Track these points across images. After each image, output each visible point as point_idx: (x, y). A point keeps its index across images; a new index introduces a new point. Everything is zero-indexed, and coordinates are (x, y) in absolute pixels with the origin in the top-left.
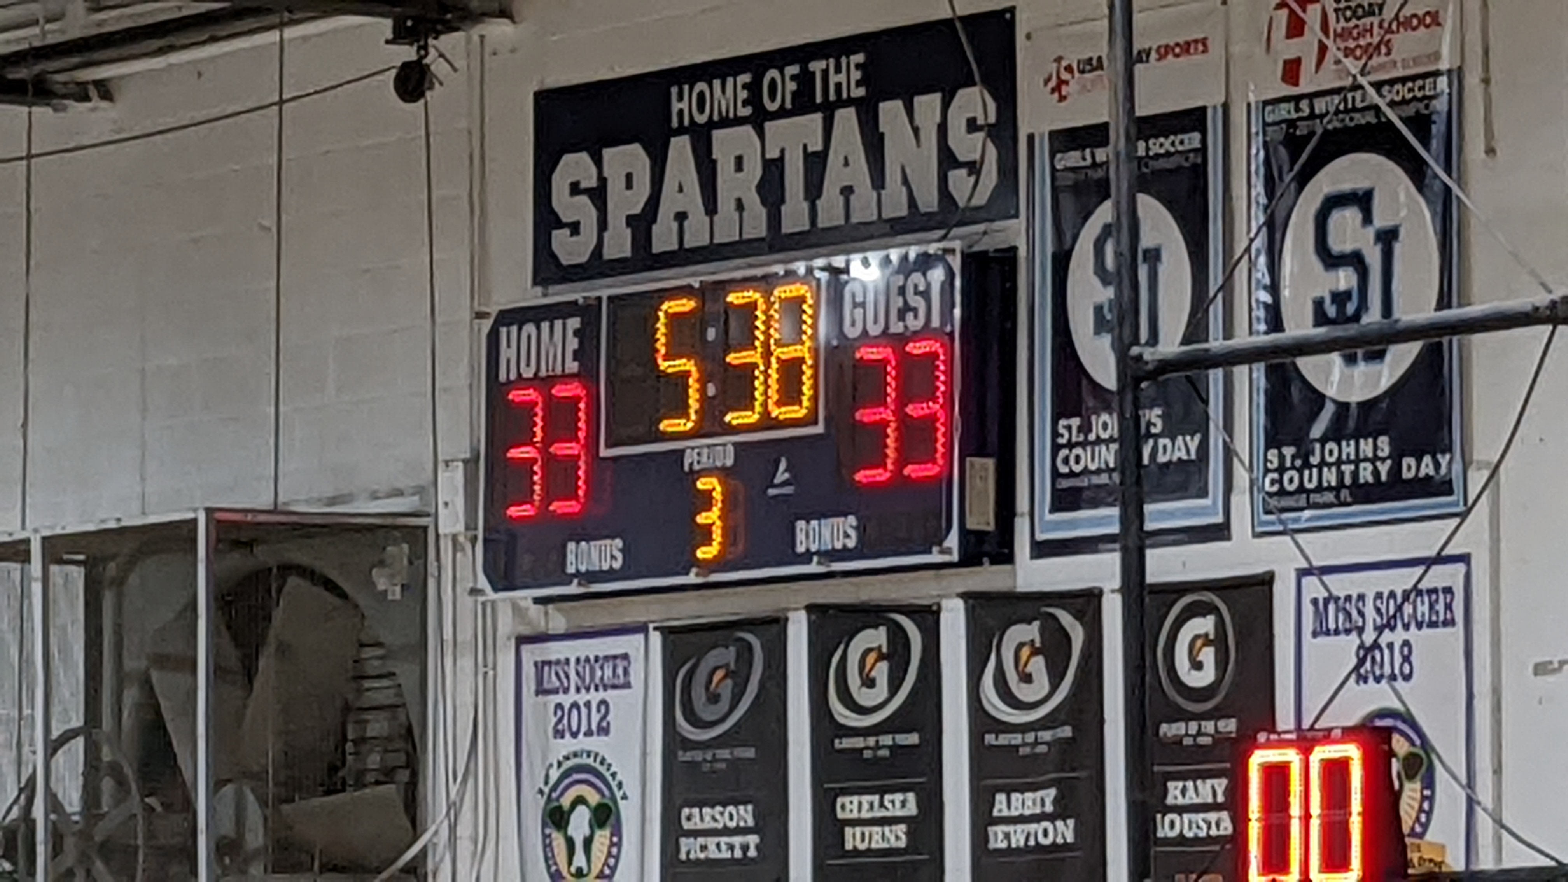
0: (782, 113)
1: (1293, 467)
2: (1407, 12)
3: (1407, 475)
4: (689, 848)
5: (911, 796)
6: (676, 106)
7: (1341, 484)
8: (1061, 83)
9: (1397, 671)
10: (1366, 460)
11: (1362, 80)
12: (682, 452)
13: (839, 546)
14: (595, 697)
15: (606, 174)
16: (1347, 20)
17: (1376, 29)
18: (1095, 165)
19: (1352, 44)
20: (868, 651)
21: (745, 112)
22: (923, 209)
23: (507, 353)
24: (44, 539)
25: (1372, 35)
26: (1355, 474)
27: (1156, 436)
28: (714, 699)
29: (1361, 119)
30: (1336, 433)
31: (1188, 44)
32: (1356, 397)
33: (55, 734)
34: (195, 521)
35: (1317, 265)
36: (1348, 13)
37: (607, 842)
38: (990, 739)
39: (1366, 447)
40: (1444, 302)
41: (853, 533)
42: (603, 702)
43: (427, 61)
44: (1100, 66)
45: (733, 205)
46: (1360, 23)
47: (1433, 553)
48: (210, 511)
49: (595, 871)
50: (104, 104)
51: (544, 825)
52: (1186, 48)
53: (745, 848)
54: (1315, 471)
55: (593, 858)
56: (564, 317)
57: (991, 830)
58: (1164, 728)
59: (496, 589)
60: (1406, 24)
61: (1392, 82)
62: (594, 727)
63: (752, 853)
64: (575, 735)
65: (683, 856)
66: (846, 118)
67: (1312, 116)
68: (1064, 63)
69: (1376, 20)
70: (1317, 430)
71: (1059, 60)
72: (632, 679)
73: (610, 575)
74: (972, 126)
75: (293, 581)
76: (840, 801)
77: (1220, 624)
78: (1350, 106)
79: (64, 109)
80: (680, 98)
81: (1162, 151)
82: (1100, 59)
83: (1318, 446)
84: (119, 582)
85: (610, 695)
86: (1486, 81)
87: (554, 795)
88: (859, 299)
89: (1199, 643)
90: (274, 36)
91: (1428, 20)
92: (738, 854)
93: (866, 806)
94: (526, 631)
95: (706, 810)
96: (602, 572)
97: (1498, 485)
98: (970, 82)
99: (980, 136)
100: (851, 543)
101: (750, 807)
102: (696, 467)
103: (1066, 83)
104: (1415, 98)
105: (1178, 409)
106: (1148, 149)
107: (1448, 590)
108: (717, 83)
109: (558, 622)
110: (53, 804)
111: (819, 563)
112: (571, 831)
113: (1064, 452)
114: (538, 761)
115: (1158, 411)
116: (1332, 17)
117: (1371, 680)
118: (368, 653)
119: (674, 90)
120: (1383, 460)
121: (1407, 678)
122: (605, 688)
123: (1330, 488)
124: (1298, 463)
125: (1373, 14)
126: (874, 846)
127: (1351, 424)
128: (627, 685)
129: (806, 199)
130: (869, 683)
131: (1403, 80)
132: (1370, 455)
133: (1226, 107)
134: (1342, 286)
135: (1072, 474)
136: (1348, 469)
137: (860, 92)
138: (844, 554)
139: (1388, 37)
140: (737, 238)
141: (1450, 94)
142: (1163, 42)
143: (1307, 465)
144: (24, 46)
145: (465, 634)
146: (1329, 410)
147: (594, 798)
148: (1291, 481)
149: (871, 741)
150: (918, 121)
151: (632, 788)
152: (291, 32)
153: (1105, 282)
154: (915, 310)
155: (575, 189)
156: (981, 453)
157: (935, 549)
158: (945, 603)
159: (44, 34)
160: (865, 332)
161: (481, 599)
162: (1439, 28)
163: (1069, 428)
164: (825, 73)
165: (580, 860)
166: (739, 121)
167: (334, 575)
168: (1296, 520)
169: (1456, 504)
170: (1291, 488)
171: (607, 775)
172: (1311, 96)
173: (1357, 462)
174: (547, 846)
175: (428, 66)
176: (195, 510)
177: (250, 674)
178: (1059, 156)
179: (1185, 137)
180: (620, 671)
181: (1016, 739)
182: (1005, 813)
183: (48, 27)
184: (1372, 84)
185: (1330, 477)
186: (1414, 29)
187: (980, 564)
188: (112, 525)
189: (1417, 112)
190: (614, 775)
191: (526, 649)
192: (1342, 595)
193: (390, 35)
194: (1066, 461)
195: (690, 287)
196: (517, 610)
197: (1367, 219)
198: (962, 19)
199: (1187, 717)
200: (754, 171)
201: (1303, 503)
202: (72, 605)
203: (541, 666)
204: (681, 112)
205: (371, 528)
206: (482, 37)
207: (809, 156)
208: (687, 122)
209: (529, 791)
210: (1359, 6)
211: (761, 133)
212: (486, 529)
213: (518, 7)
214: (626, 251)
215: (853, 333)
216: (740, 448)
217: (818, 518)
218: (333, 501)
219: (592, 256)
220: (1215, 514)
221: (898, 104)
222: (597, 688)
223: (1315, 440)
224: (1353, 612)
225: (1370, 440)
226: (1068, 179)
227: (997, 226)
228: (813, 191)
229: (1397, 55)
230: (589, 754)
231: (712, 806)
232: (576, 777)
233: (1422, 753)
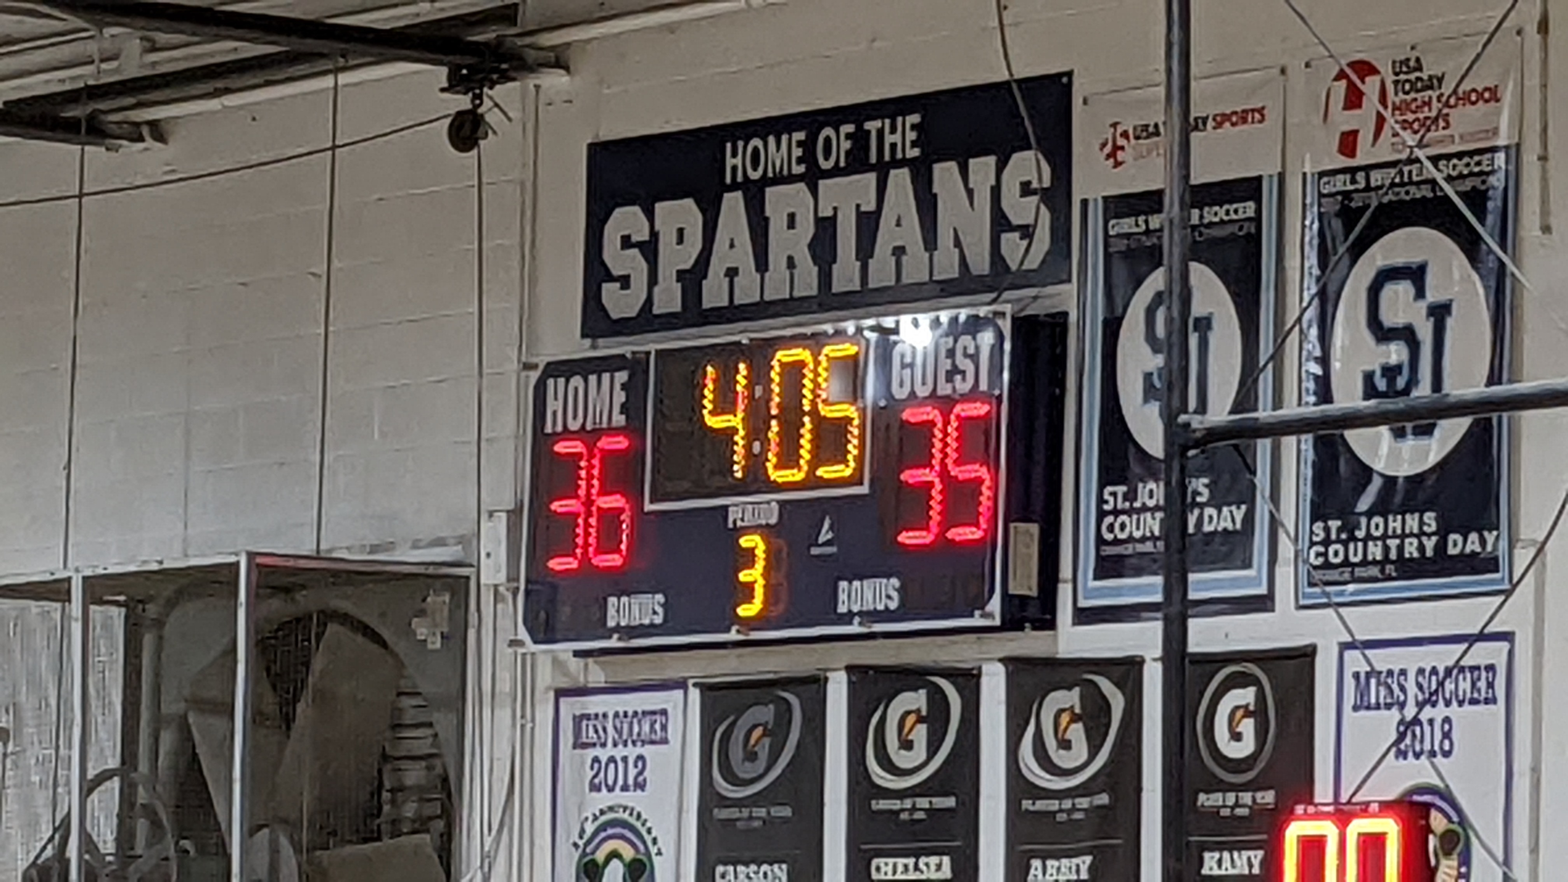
0: (836, 172)
1: (1339, 541)
2: (1466, 86)
3: (1452, 551)
5: (946, 860)
6: (730, 162)
7: (1386, 559)
8: (1117, 148)
9: (1436, 748)
10: (1412, 535)
11: (1420, 153)
12: (726, 509)
13: (880, 607)
14: (632, 752)
15: (658, 226)
16: (1406, 93)
17: (1435, 105)
18: (1148, 232)
19: (1410, 117)
20: (908, 713)
21: (800, 169)
22: (974, 271)
23: (553, 405)
24: (85, 579)
25: (1430, 110)
26: (1401, 548)
27: (1202, 506)
28: (751, 756)
29: (1416, 193)
30: (1381, 508)
31: (1245, 113)
32: (1404, 470)
33: (91, 774)
34: (235, 564)
35: (1367, 337)
38: (1027, 804)
39: (1412, 522)
40: (1494, 378)
41: (895, 595)
42: (641, 758)
43: (480, 110)
44: (1157, 133)
45: (784, 262)
46: (1419, 96)
47: (1476, 630)
48: (251, 555)
50: (159, 145)
51: (578, 879)
52: (1243, 117)
54: (1360, 544)
56: (612, 371)
58: (1202, 797)
59: (536, 642)
60: (1466, 99)
61: (1448, 157)
62: (631, 781)
64: (611, 789)
66: (900, 178)
67: (1368, 188)
68: (1120, 130)
69: (1434, 94)
70: (1363, 505)
71: (1114, 125)
72: (670, 735)
73: (650, 630)
74: (1026, 189)
75: (332, 628)
76: (875, 862)
77: (1261, 697)
78: (1406, 179)
79: (118, 149)
80: (734, 155)
81: (1216, 219)
82: (1156, 126)
83: (1363, 521)
84: (159, 623)
85: (647, 751)
86: (1543, 158)
87: (588, 850)
88: (908, 360)
89: (1239, 713)
90: (328, 82)
91: (1487, 95)
93: (900, 868)
94: (564, 683)
95: (741, 868)
97: (1544, 565)
98: (1025, 146)
99: (1034, 199)
100: (893, 605)
101: (784, 866)
102: (739, 523)
104: (1471, 174)
105: (1225, 478)
106: (1201, 217)
107: (1491, 668)
108: (771, 140)
109: (597, 676)
110: (88, 843)
111: (860, 624)
113: (1109, 519)
114: (574, 815)
115: (1206, 481)
116: (1390, 88)
117: (1410, 755)
118: (407, 702)
119: (729, 145)
120: (1429, 535)
121: (1447, 754)
122: (644, 743)
123: (1375, 562)
124: (1344, 536)
125: (1431, 87)
127: (1398, 499)
128: (665, 741)
129: (857, 259)
130: (907, 745)
131: (1460, 155)
132: (1416, 530)
133: (1282, 177)
134: (1393, 360)
135: (1116, 542)
136: (1393, 543)
137: (913, 153)
138: (886, 616)
139: (1445, 111)
140: (787, 296)
141: (1507, 171)
142: (1220, 110)
143: (1353, 538)
144: (80, 84)
145: (504, 685)
146: (1376, 483)
147: (628, 853)
148: (1336, 554)
149: (908, 803)
150: (972, 184)
151: (666, 843)
152: (344, 78)
153: (1156, 351)
154: (963, 373)
155: (626, 243)
156: (1026, 518)
157: (977, 613)
158: (985, 668)
159: (100, 72)
160: (913, 394)
161: (521, 650)
162: (1498, 104)
163: (1114, 494)
164: (880, 133)
166: (792, 179)
167: (373, 622)
168: (1340, 594)
169: (1501, 581)
170: (1336, 561)
171: (643, 831)
172: (1367, 169)
173: (1403, 536)
175: (482, 116)
176: (236, 554)
177: (288, 720)
178: (1112, 222)
179: (1240, 206)
180: (657, 726)
181: (1053, 805)
183: (104, 66)
184: (1429, 158)
185: (1375, 551)
186: (1473, 103)
187: (1022, 629)
188: (155, 567)
189: (1474, 188)
190: (649, 831)
191: (563, 701)
192: (1384, 669)
193: (444, 82)
194: (1111, 528)
195: (739, 343)
196: (557, 663)
197: (1420, 293)
198: (1020, 82)
199: (1225, 787)
200: (806, 229)
201: (1347, 576)
202: (112, 645)
203: (578, 720)
204: (734, 169)
205: (411, 577)
206: (537, 87)
207: (861, 216)
208: (740, 178)
209: (564, 847)
210: (1418, 79)
211: (814, 191)
212: (528, 581)
213: (574, 58)
214: (676, 306)
215: (900, 393)
216: (782, 504)
217: (861, 579)
218: (374, 549)
219: (642, 310)
220: (1260, 585)
221: (953, 165)
222: (634, 743)
223: (1361, 514)
224: (1395, 687)
225: (1417, 516)
226: (1121, 245)
227: (1050, 290)
228: (865, 251)
229: (1455, 130)
230: (625, 809)
231: (747, 864)
232: (610, 831)
233: (1459, 830)
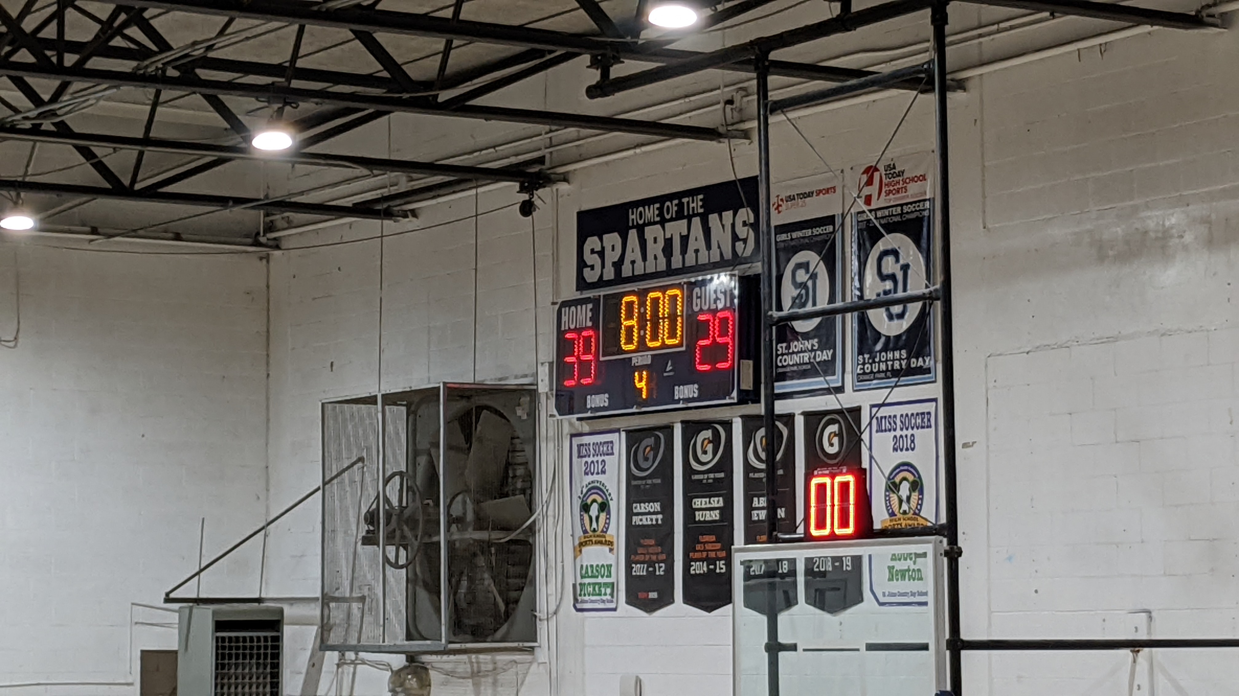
0: (672, 219)
1: (868, 363)
3: (913, 366)
4: (636, 520)
5: (721, 499)
6: (631, 217)
7: (887, 370)
8: (779, 206)
9: (909, 446)
10: (897, 360)
12: (630, 359)
13: (691, 396)
14: (600, 459)
15: (605, 245)
16: (890, 179)
17: (901, 182)
18: (792, 239)
19: (892, 188)
20: (705, 439)
21: (657, 219)
22: (726, 258)
23: (564, 319)
24: (383, 395)
25: (899, 185)
26: (893, 365)
27: (815, 350)
28: (646, 459)
29: (895, 219)
30: (885, 349)
31: (828, 189)
32: (893, 333)
33: (388, 475)
34: (439, 388)
35: (878, 279)
36: (890, 176)
37: (605, 518)
38: (751, 475)
39: (897, 354)
41: (696, 391)
42: (603, 461)
43: (533, 200)
44: (794, 199)
45: (653, 257)
46: (895, 179)
48: (444, 384)
49: (600, 530)
50: (414, 219)
51: (581, 511)
52: (827, 191)
53: (657, 520)
54: (877, 364)
55: (600, 524)
56: (586, 304)
57: (753, 512)
59: (560, 415)
60: (913, 180)
61: (907, 204)
62: (600, 471)
63: (660, 522)
64: (592, 474)
65: (633, 523)
66: (696, 221)
67: (876, 218)
68: (780, 198)
69: (901, 178)
70: (879, 347)
71: (778, 196)
72: (614, 451)
73: (604, 409)
74: (745, 224)
75: (484, 413)
76: (694, 501)
77: (840, 428)
79: (398, 221)
80: (633, 214)
81: (818, 233)
82: (794, 196)
83: (878, 354)
84: (416, 412)
85: (606, 458)
87: (585, 499)
88: (699, 295)
89: (832, 435)
90: (473, 192)
91: (921, 178)
92: (654, 522)
93: (703, 503)
94: (574, 432)
95: (642, 505)
96: (600, 407)
98: (744, 207)
99: (746, 228)
100: (696, 395)
101: (659, 503)
102: (636, 364)
103: (781, 206)
104: (916, 211)
105: (824, 340)
106: (812, 232)
107: (929, 413)
108: (647, 207)
109: (586, 428)
110: (387, 502)
112: (591, 513)
113: (780, 357)
114: (578, 485)
115: (816, 340)
116: (884, 177)
117: (899, 450)
118: (516, 441)
119: (630, 211)
120: (903, 360)
121: (913, 449)
122: (604, 455)
123: (883, 372)
124: (870, 361)
125: (899, 176)
126: (707, 519)
127: (891, 345)
128: (612, 454)
129: (681, 254)
130: (705, 452)
131: (911, 203)
132: (898, 357)
133: (842, 215)
134: (888, 288)
135: (783, 366)
136: (890, 363)
137: (701, 211)
138: (693, 400)
139: (905, 185)
140: (654, 271)
141: (930, 209)
142: (818, 189)
143: (874, 362)
144: (380, 196)
145: (551, 434)
146: (883, 339)
147: (600, 500)
148: (868, 368)
149: (706, 476)
150: (724, 223)
151: (614, 496)
152: (480, 190)
153: (796, 288)
154: (720, 299)
156: (748, 358)
157: (727, 397)
158: (734, 420)
159: (389, 191)
160: (701, 309)
161: (555, 419)
162: (925, 182)
163: (782, 347)
164: (688, 203)
165: (594, 525)
166: (655, 223)
167: (501, 409)
168: (870, 385)
169: (932, 378)
170: (868, 371)
171: (605, 490)
172: (875, 210)
173: (893, 360)
174: (582, 520)
175: (533, 202)
176: (439, 383)
177: (469, 449)
178: (778, 236)
179: (827, 227)
180: (610, 448)
181: (761, 475)
182: (757, 506)
183: (391, 188)
185: (883, 367)
186: (916, 182)
187: (748, 403)
188: (408, 389)
189: (917, 217)
190: (607, 490)
191: (574, 439)
192: (887, 415)
193: (518, 189)
194: (781, 361)
195: (634, 291)
196: (571, 424)
197: (897, 261)
198: (740, 180)
200: (661, 243)
201: (872, 377)
203: (580, 446)
204: (633, 220)
205: (514, 391)
206: (557, 190)
207: (682, 237)
208: (635, 224)
209: (575, 497)
210: (895, 172)
211: (663, 228)
212: (557, 390)
213: (571, 177)
214: (612, 277)
215: (696, 309)
216: (653, 356)
217: (683, 385)
218: (500, 379)
219: (598, 280)
220: (838, 382)
221: (716, 215)
222: (601, 455)
223: (877, 352)
224: (892, 422)
225: (898, 352)
226: (782, 245)
227: (754, 265)
228: (684, 251)
229: (909, 193)
230: (598, 482)
231: (644, 503)
232: (593, 491)
233: (918, 480)
